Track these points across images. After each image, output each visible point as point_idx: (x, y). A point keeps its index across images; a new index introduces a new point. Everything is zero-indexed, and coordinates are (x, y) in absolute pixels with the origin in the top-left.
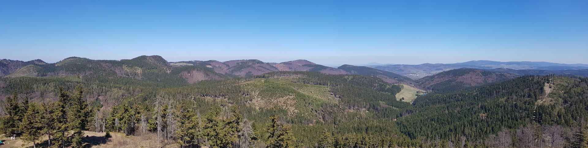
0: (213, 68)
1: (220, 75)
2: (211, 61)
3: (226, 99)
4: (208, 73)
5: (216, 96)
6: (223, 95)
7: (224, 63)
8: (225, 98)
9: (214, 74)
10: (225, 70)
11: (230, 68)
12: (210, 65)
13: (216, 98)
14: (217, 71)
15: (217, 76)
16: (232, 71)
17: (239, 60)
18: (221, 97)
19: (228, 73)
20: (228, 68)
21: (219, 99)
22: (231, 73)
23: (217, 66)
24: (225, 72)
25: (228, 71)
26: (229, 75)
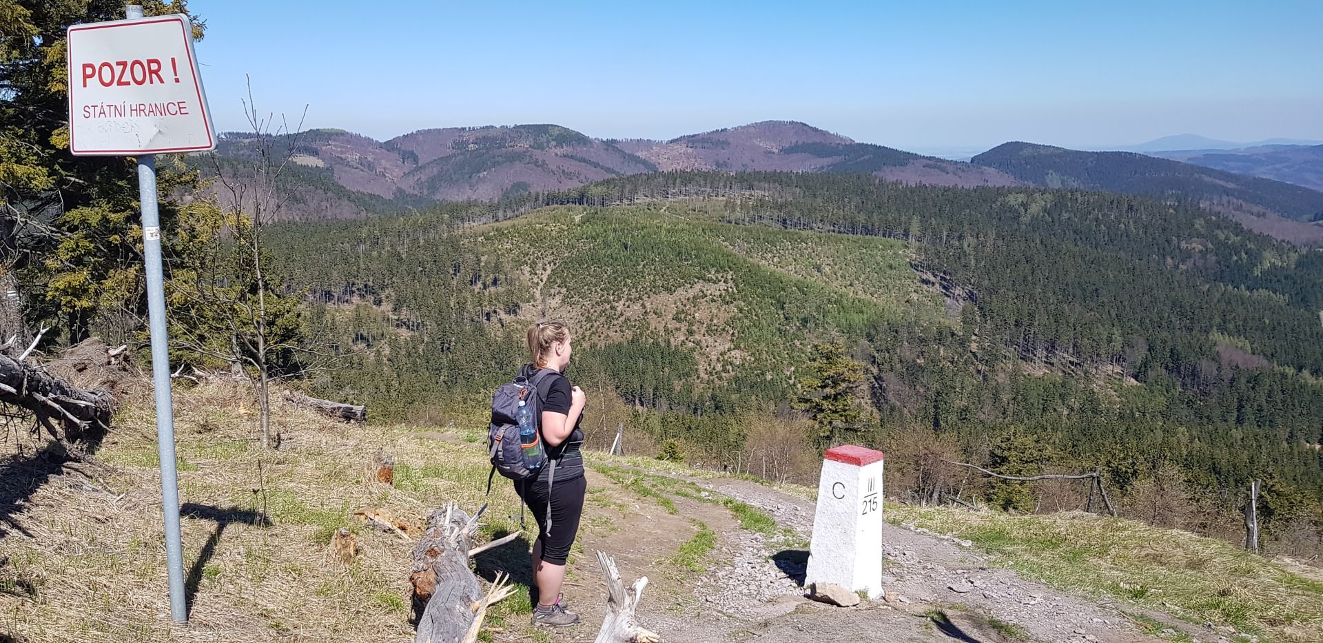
0: (331, 169)
1: (364, 201)
2: (316, 134)
3: (386, 307)
4: (301, 189)
5: (328, 295)
6: (367, 290)
7: (390, 146)
8: (378, 302)
9: (329, 194)
10: (395, 175)
11: (419, 169)
12: (315, 153)
13: (330, 306)
14: (351, 180)
15: (345, 202)
16: (433, 184)
17: (464, 129)
18: (356, 299)
19: (409, 191)
20: (409, 166)
21: (347, 306)
22: (425, 192)
23: (353, 157)
24: (394, 188)
25: (412, 180)
26: (417, 201)
